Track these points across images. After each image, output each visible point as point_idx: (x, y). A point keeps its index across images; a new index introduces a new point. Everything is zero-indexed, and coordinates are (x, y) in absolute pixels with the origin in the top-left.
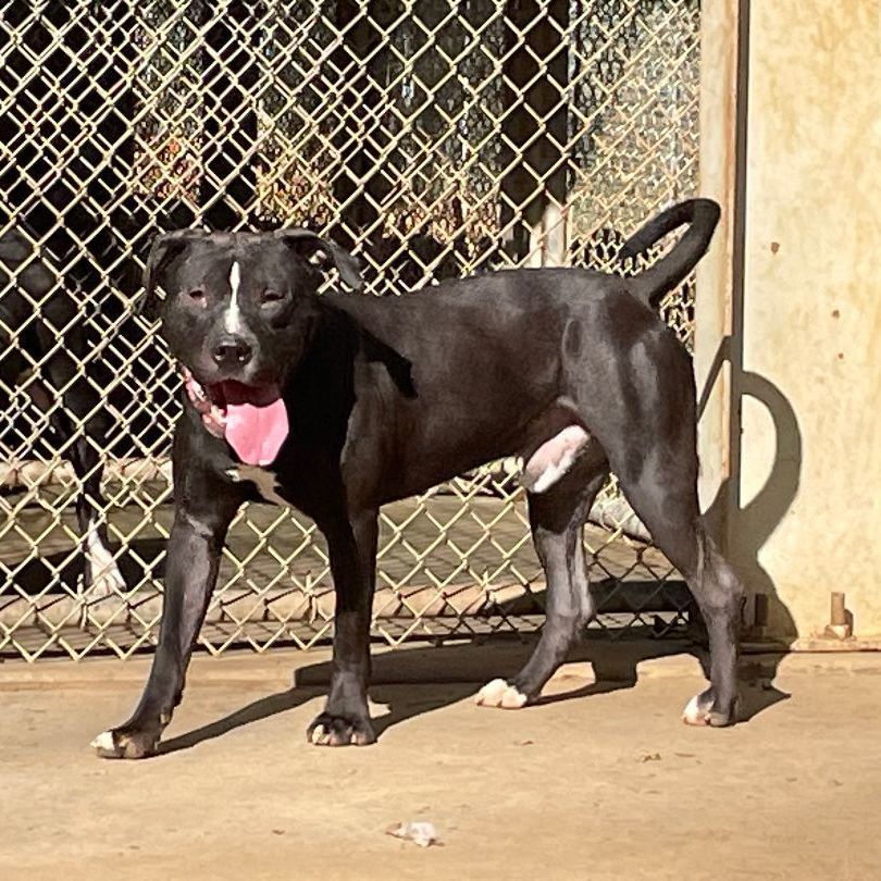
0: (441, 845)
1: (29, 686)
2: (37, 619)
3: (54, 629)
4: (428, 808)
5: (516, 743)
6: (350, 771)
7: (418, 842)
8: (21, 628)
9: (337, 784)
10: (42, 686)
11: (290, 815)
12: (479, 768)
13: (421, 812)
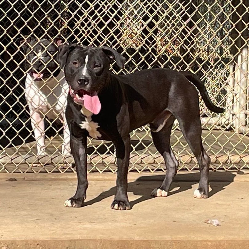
0: (220, 226)
1: (101, 180)
2: (103, 161)
3: (108, 164)
4: (215, 216)
5: (239, 199)
6: (193, 205)
7: (214, 225)
8: (98, 164)
9: (189, 209)
10: (105, 180)
11: (176, 217)
12: (229, 205)
13: (214, 217)
